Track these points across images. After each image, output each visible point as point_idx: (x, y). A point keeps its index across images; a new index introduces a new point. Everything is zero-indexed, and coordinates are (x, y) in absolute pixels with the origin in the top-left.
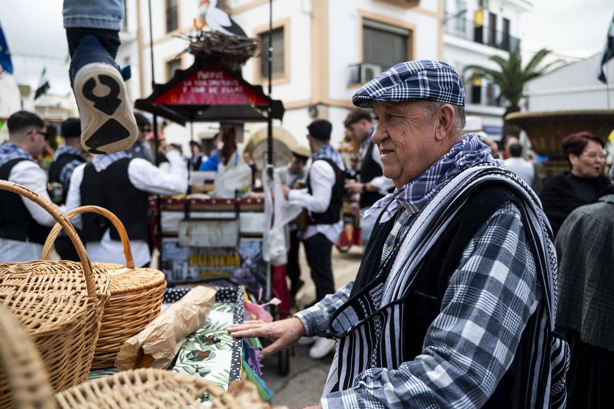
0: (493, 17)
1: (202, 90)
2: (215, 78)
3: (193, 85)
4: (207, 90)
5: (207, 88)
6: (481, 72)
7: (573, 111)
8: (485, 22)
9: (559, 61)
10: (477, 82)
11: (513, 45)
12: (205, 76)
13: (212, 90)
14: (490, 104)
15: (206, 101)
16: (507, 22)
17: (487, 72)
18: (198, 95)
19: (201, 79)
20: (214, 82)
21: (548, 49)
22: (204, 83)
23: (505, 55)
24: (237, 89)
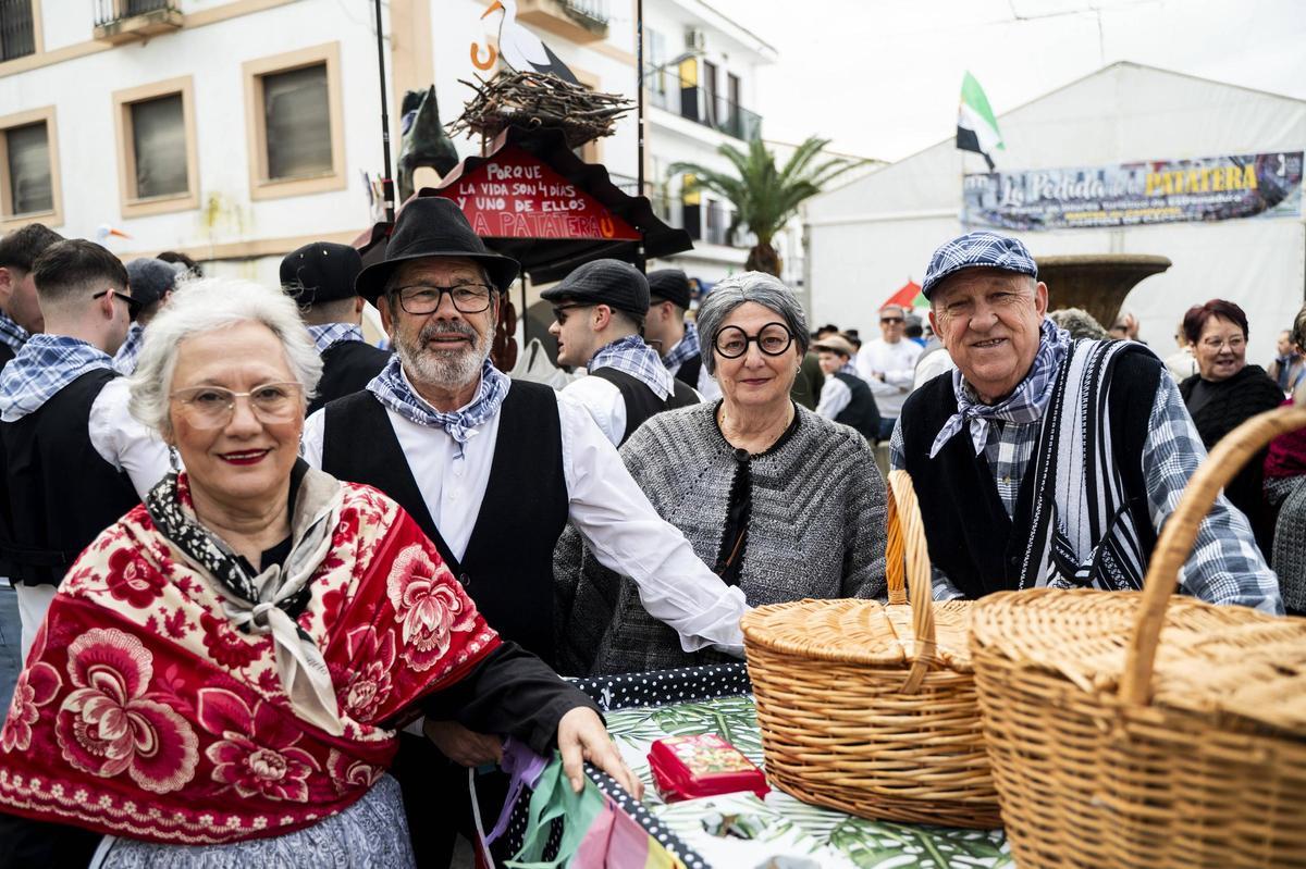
0: (712, 69)
1: (500, 204)
2: (523, 180)
3: (480, 193)
4: (510, 207)
5: (509, 200)
6: (701, 177)
7: (1084, 257)
8: (698, 77)
9: (837, 161)
10: (692, 199)
11: (748, 127)
12: (503, 174)
13: (520, 206)
14: (714, 240)
15: (510, 229)
16: (735, 81)
17: (711, 179)
18: (492, 216)
19: (495, 180)
20: (523, 189)
21: (823, 136)
22: (504, 190)
23: (743, 147)
24: (573, 205)
